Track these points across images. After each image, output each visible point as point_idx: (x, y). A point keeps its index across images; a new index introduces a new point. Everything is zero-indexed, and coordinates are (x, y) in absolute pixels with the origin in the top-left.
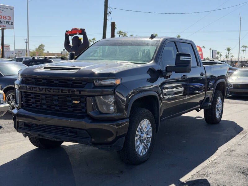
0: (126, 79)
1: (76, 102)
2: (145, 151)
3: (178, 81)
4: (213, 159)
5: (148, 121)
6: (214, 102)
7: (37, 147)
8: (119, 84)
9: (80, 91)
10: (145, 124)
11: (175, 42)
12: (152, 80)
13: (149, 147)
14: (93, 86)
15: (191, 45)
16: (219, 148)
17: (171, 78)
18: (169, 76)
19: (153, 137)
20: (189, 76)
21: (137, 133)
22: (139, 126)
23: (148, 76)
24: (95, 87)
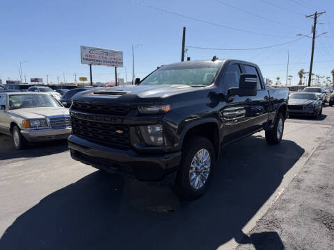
0: (177, 106)
1: (119, 132)
2: (203, 182)
3: (240, 104)
4: (280, 193)
5: (205, 151)
6: (276, 124)
7: (98, 170)
8: (169, 111)
9: (122, 119)
10: (203, 155)
11: (239, 64)
12: (213, 105)
13: (207, 177)
14: (136, 114)
15: (256, 68)
16: (284, 176)
17: (234, 101)
18: (232, 100)
19: (211, 168)
20: (253, 99)
21: (192, 166)
22: (195, 157)
23: (209, 101)
24: (140, 115)
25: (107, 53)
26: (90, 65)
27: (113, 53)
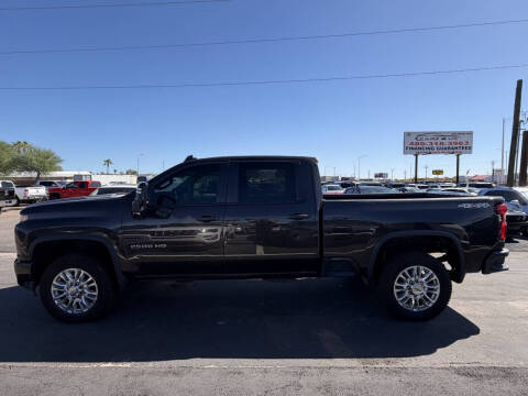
25: (443, 136)
26: (416, 156)
27: (455, 135)
